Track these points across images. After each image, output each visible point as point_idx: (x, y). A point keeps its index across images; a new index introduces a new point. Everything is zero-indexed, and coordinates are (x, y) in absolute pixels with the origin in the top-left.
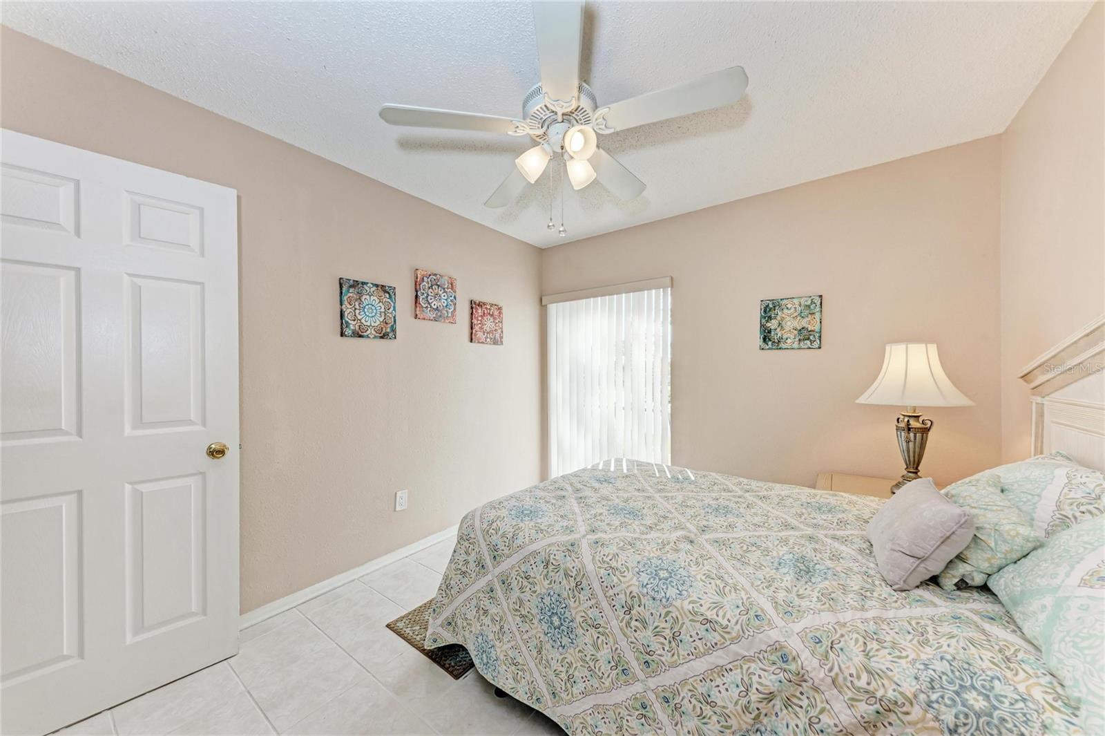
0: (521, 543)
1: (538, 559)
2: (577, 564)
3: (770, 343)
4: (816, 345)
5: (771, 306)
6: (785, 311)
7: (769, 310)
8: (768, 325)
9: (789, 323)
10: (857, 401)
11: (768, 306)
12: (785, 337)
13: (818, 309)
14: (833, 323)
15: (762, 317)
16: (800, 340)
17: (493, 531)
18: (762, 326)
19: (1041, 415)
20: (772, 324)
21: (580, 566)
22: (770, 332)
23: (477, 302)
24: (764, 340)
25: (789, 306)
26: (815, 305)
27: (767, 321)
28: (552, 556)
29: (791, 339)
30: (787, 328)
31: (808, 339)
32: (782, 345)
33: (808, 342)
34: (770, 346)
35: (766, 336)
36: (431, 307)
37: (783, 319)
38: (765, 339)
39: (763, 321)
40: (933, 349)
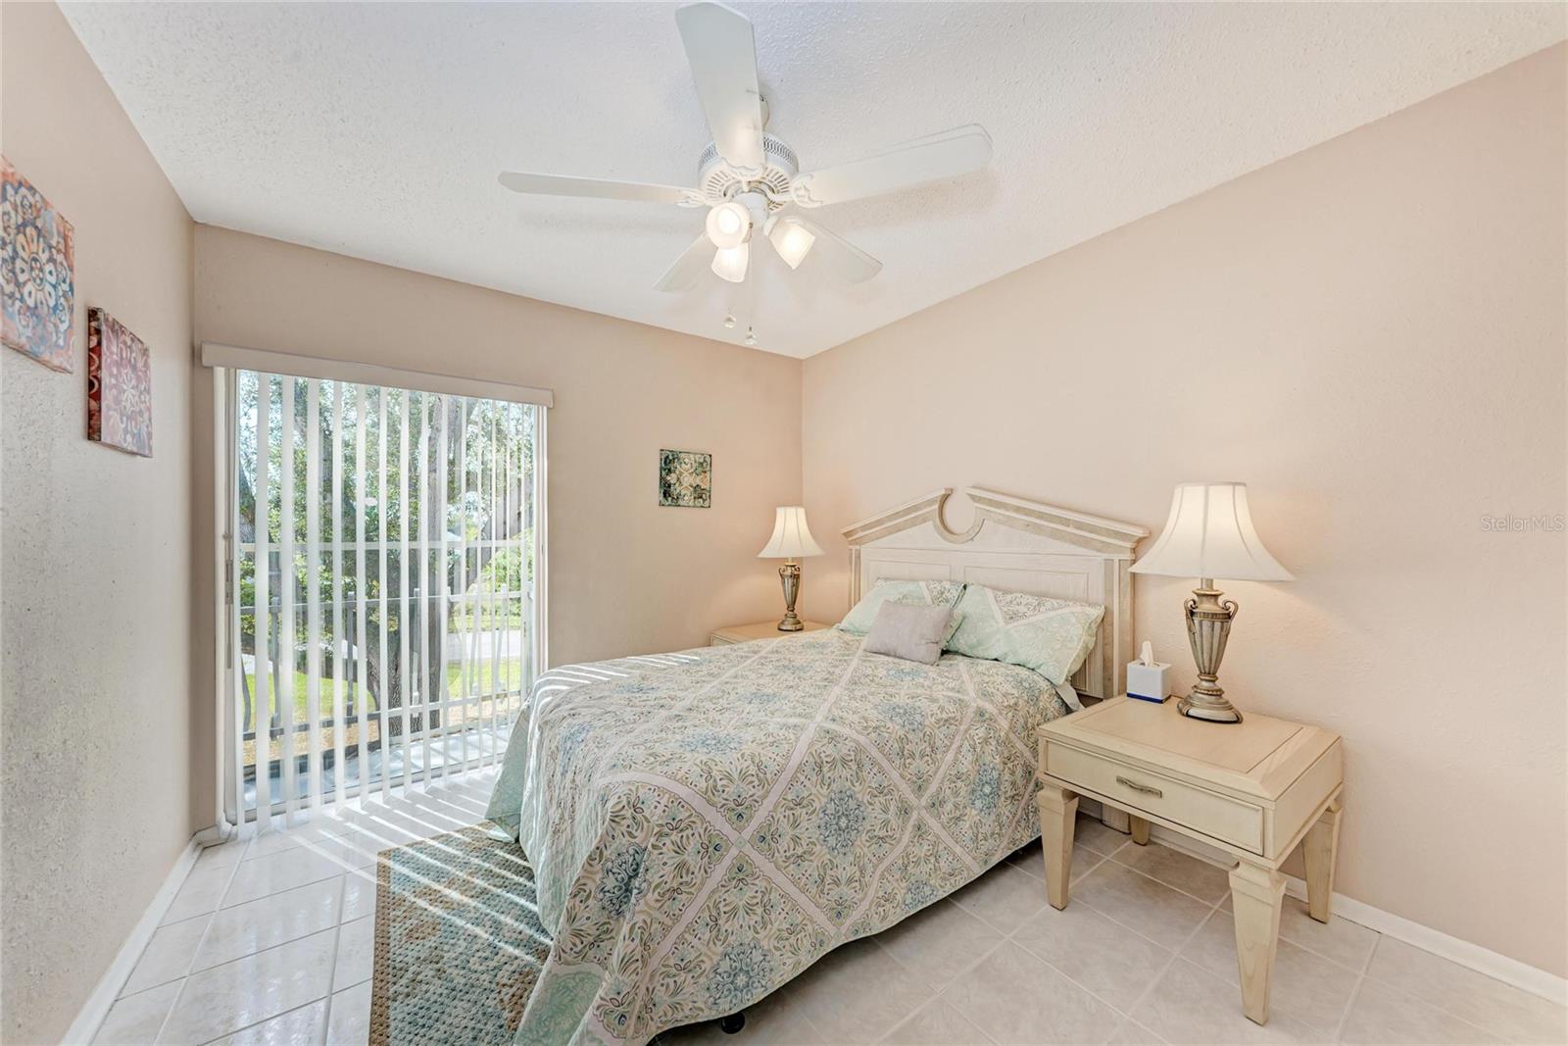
0: (778, 768)
1: (808, 770)
2: (851, 744)
3: (670, 499)
4: (707, 504)
5: (671, 457)
6: (683, 465)
7: (668, 462)
8: (669, 478)
9: (686, 479)
10: (761, 555)
11: (668, 457)
12: (683, 493)
13: (708, 468)
14: (720, 483)
15: (661, 469)
16: (695, 498)
17: (724, 782)
18: (661, 478)
19: (858, 557)
20: (672, 478)
21: (854, 744)
22: (669, 486)
23: (110, 319)
24: (665, 496)
25: (686, 460)
26: (704, 465)
27: (667, 474)
28: (822, 755)
29: (688, 498)
30: (685, 485)
31: (701, 497)
32: (681, 502)
33: (701, 500)
34: (670, 502)
35: (666, 490)
36: (22, 300)
37: (681, 473)
38: (666, 494)
39: (664, 473)
40: (801, 511)
